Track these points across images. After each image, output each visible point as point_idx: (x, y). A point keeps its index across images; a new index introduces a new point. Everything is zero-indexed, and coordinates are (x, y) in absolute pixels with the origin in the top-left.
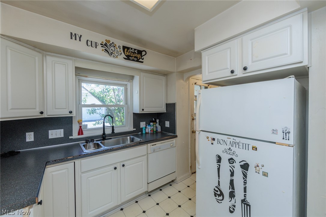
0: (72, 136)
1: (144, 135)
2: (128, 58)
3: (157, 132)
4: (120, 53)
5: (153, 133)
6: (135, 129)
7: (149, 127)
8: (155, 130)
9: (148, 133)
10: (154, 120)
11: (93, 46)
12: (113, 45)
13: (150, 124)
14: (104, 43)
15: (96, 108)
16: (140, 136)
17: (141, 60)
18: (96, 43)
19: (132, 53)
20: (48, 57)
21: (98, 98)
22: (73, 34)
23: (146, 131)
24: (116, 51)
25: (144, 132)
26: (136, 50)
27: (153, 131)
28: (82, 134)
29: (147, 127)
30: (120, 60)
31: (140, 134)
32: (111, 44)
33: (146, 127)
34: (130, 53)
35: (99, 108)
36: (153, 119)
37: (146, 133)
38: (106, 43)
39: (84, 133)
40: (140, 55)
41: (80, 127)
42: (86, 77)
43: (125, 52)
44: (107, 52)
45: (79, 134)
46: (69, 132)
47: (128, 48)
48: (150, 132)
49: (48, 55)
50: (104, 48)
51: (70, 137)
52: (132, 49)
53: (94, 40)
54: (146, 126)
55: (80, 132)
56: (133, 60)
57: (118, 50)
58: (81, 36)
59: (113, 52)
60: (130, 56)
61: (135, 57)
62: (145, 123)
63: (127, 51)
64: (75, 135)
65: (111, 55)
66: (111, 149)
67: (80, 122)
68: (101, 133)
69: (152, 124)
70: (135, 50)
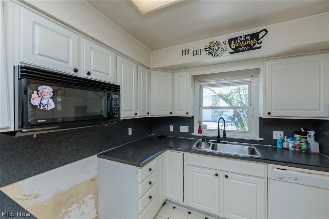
0: (194, 133)
1: (279, 151)
2: (236, 50)
3: (308, 152)
4: (225, 49)
5: (300, 152)
6: (262, 139)
7: (289, 141)
8: (304, 147)
9: (288, 149)
10: (303, 131)
11: (198, 54)
12: (217, 44)
13: (294, 137)
14: (208, 46)
15: (224, 110)
16: (270, 150)
17: (257, 45)
18: (200, 50)
19: (242, 43)
20: (175, 74)
21: (226, 100)
22: (184, 51)
23: (283, 145)
24: (220, 48)
25: (279, 146)
26: (248, 35)
27: (299, 148)
28: (201, 133)
29: (286, 139)
30: (226, 56)
31: (270, 147)
32: (215, 43)
33: (283, 141)
34: (238, 44)
35: (226, 110)
36: (302, 129)
37: (283, 149)
38: (209, 46)
39: (203, 132)
40: (255, 39)
41: (200, 126)
42: (204, 82)
43: (232, 45)
44: (210, 54)
45: (199, 133)
46: (192, 129)
47: (236, 39)
48: (291, 148)
49: (176, 72)
50: (207, 52)
51: (192, 134)
52: (241, 37)
53: (198, 49)
54: (284, 138)
55: (200, 131)
56: (244, 50)
57: (223, 46)
58: (189, 49)
59: (217, 51)
60: (239, 47)
61: (245, 46)
62: (282, 133)
63: (235, 43)
64: (196, 133)
65: (215, 56)
66: (212, 153)
67: (200, 122)
68: (216, 135)
69: (297, 136)
70: (246, 36)
